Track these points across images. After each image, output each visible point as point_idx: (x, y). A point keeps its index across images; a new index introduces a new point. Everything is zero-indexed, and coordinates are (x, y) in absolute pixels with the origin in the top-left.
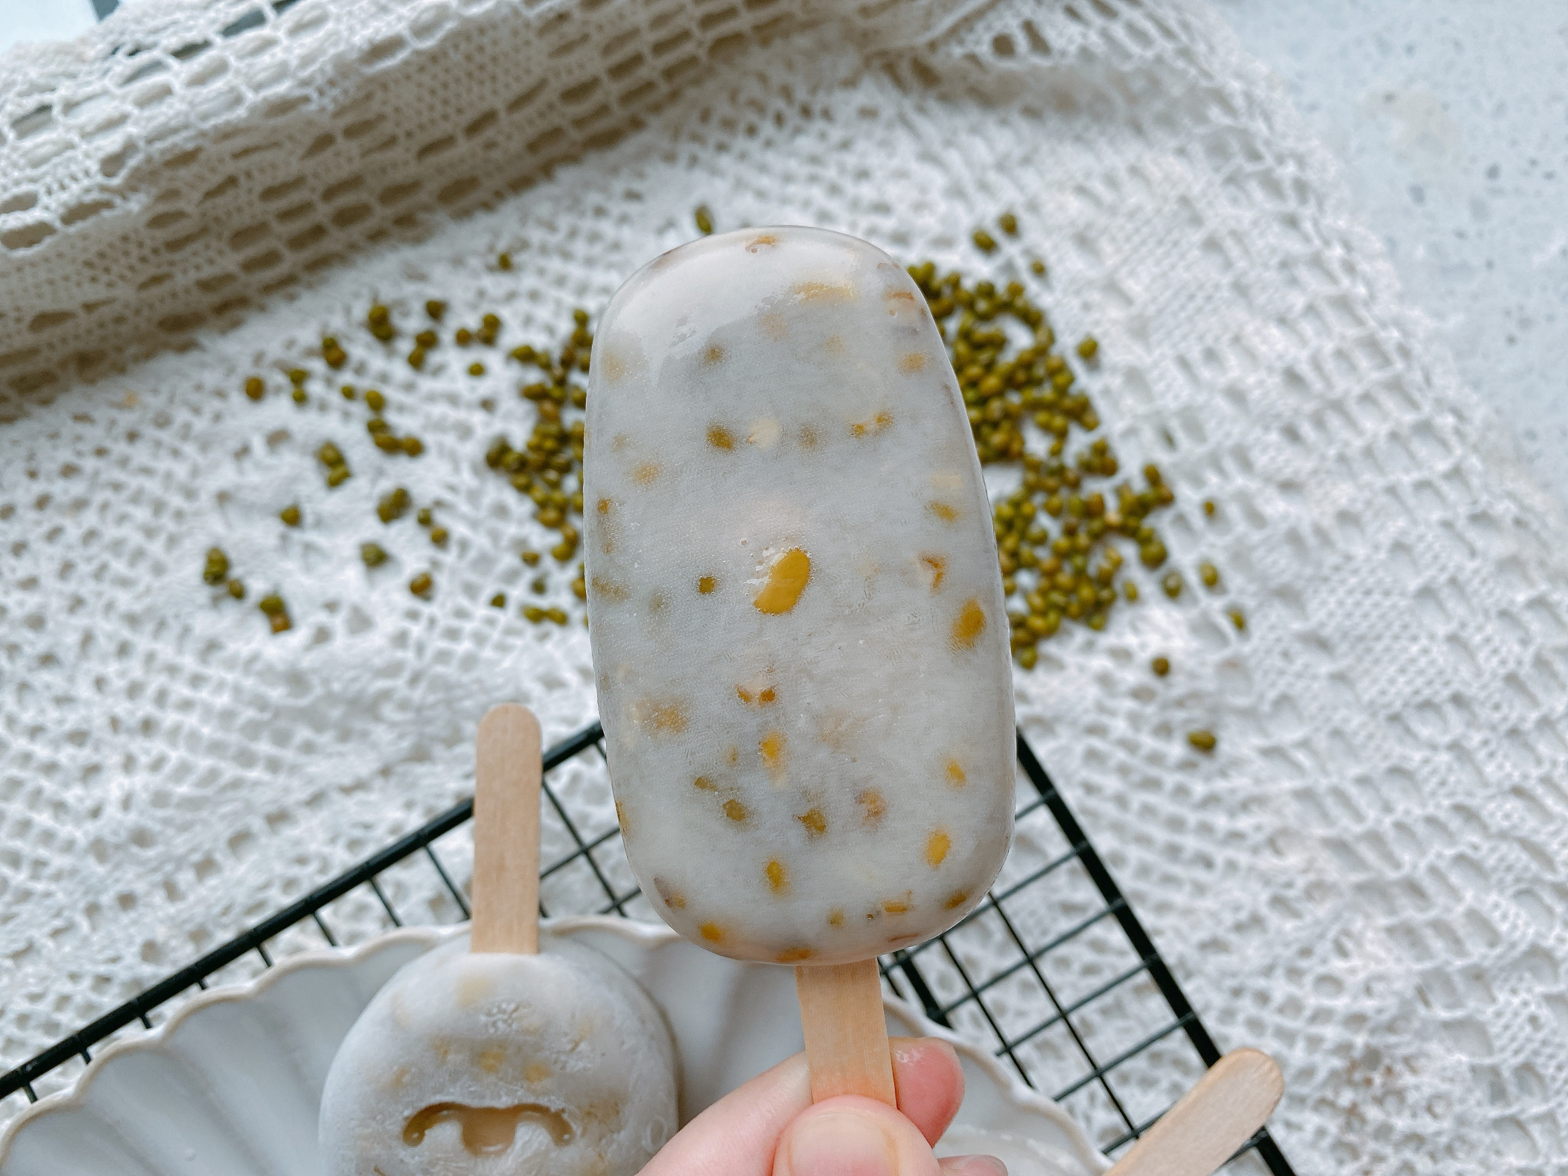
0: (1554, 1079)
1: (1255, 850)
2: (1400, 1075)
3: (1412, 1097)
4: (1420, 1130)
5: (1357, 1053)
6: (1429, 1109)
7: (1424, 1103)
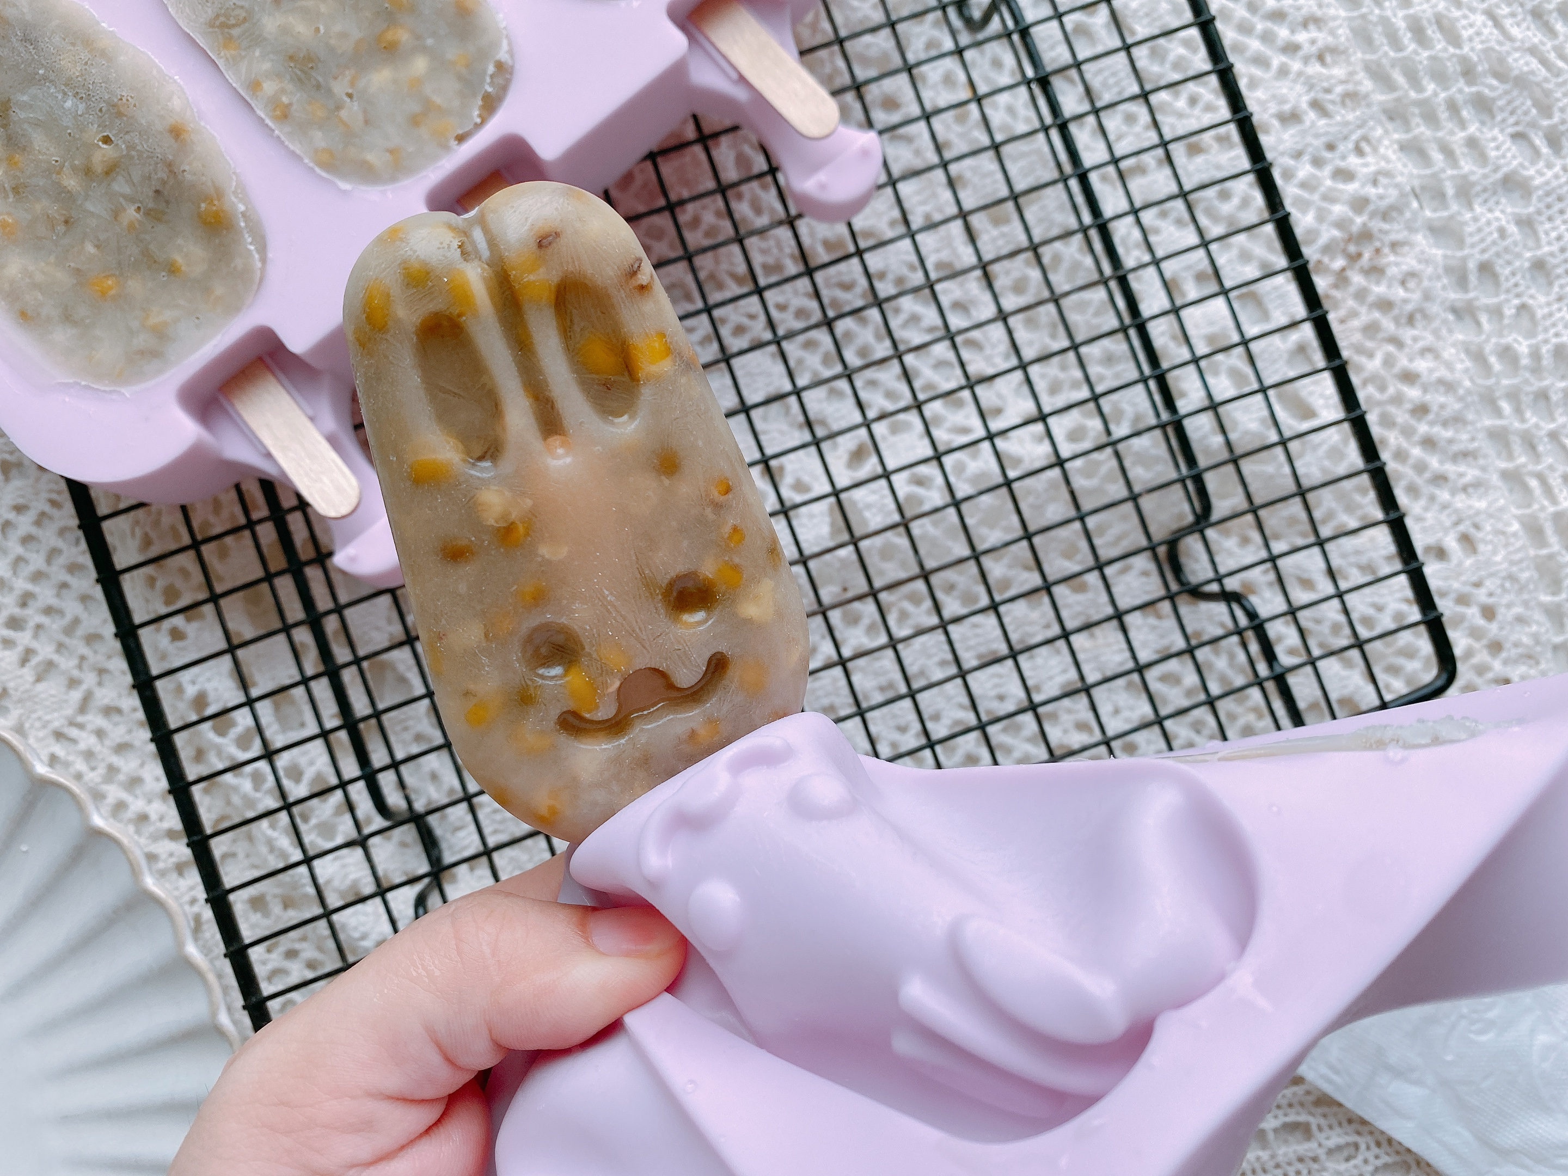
0: (1507, 279)
1: (1306, 60)
2: (1386, 255)
3: (1392, 271)
4: (1392, 298)
5: (1355, 229)
6: (1403, 283)
7: (1400, 277)
